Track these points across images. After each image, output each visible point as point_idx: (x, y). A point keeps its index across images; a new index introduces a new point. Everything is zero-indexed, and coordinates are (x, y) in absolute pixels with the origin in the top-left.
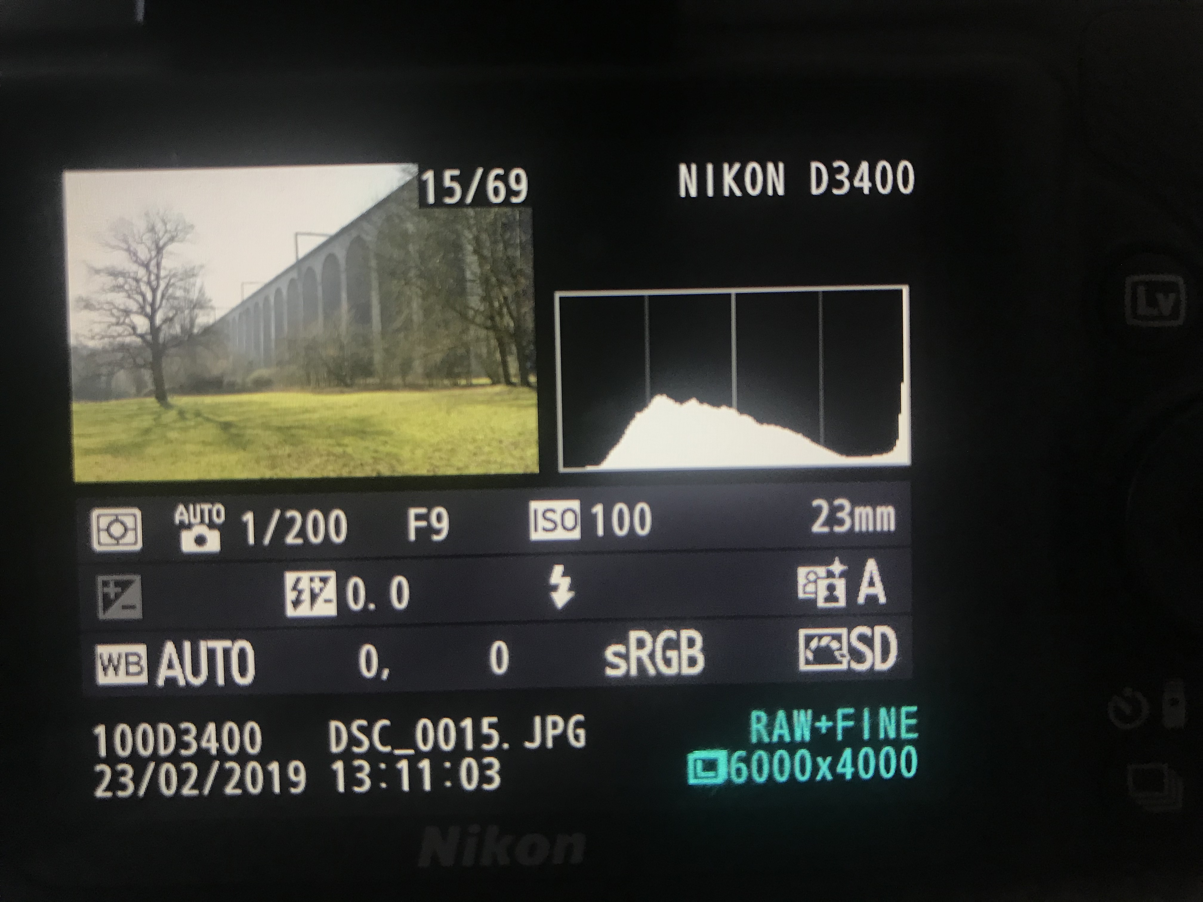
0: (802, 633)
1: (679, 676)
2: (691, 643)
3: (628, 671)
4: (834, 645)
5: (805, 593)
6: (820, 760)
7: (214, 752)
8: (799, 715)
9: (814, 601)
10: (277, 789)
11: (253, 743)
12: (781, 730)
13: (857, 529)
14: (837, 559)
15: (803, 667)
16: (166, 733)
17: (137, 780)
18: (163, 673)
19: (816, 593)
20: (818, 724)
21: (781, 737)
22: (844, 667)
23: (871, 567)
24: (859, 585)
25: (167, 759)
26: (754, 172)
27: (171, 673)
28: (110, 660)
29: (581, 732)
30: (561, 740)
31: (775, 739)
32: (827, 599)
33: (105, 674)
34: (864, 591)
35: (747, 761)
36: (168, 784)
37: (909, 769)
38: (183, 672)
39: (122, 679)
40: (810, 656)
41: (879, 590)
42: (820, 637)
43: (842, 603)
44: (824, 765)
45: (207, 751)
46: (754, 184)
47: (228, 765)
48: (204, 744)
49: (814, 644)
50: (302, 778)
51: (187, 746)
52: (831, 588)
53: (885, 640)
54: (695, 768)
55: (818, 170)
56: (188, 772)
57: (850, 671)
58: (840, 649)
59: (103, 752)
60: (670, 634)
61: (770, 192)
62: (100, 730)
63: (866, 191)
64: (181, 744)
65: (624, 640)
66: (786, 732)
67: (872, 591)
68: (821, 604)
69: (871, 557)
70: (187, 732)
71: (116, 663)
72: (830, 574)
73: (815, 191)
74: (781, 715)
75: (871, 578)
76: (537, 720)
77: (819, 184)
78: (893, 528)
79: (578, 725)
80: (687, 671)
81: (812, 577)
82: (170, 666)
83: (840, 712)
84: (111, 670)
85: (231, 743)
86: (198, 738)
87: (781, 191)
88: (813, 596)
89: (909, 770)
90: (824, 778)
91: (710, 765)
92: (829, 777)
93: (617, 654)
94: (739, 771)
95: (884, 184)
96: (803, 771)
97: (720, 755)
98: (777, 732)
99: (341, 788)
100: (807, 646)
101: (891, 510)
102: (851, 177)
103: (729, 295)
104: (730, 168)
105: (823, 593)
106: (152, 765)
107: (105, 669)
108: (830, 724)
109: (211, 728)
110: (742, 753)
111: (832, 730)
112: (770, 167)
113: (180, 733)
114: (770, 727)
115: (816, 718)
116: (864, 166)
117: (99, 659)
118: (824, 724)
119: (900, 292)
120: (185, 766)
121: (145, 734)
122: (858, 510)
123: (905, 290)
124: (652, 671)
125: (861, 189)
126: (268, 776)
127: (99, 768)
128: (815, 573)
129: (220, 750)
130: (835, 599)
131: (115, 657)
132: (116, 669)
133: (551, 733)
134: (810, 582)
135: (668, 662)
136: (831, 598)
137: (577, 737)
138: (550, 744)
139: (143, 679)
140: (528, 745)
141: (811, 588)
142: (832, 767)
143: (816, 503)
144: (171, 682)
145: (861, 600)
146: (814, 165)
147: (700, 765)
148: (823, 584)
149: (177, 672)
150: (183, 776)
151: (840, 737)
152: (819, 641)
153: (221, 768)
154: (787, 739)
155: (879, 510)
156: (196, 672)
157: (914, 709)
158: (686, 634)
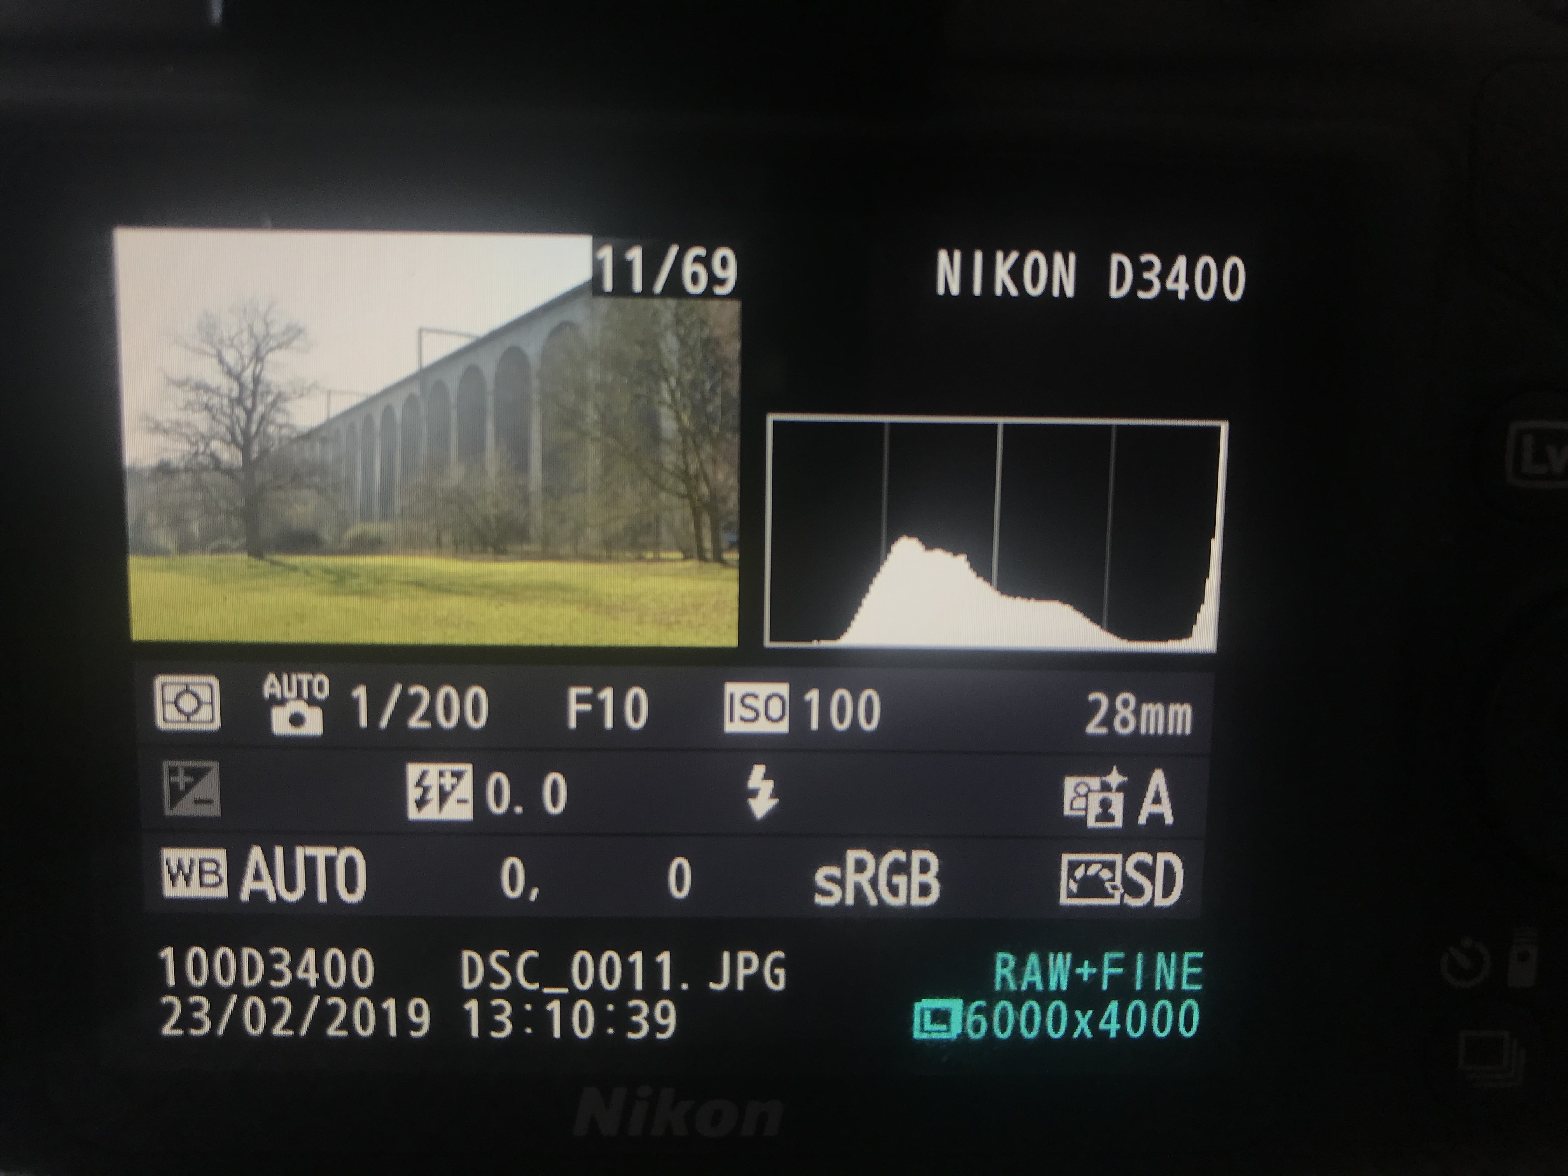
0: (1066, 858)
1: (908, 908)
2: (925, 867)
3: (843, 899)
4: (1106, 874)
5: (1072, 809)
6: (1078, 1013)
7: (313, 984)
8: (1055, 960)
9: (1084, 820)
10: (393, 1032)
11: (363, 975)
12: (1032, 976)
13: (1143, 731)
14: (1115, 768)
15: (1064, 900)
16: (251, 959)
17: (215, 1016)
18: (248, 886)
19: (1086, 810)
20: (1078, 971)
21: (1032, 985)
22: (1116, 901)
23: (1158, 779)
24: (1142, 801)
25: (253, 991)
26: (1036, 265)
27: (258, 886)
28: (180, 867)
29: (781, 972)
30: (755, 981)
31: (1024, 987)
32: (1099, 819)
33: (174, 885)
34: (1147, 809)
35: (987, 1012)
36: (255, 1023)
37: (1188, 1027)
38: (274, 884)
39: (195, 891)
40: (1074, 887)
41: (1166, 810)
42: (1088, 864)
43: (1118, 823)
44: (1083, 1021)
45: (306, 982)
46: (1035, 281)
47: (331, 1001)
48: (300, 974)
49: (1079, 873)
50: (425, 1019)
51: (279, 976)
52: (1105, 804)
53: (1169, 868)
54: (922, 1017)
55: (1121, 265)
56: (281, 1008)
57: (1123, 906)
58: (1113, 879)
59: (171, 981)
60: (900, 855)
61: (1056, 292)
62: (168, 954)
63: (1182, 296)
64: (271, 974)
65: (841, 863)
66: (1038, 979)
67: (1156, 809)
68: (1091, 823)
69: (1159, 767)
70: (279, 958)
71: (187, 871)
72: (1105, 787)
73: (1115, 293)
74: (1033, 959)
75: (1157, 793)
76: (726, 956)
77: (1120, 284)
78: (1188, 731)
79: (776, 963)
80: (917, 901)
81: (1082, 790)
82: (257, 877)
83: (1107, 957)
84: (181, 880)
85: (335, 975)
86: (293, 967)
87: (1070, 292)
88: (1082, 813)
89: (1188, 1029)
90: (1082, 1033)
91: (941, 1017)
92: (1089, 1035)
93: (830, 878)
94: (977, 1027)
95: (1205, 287)
96: (1056, 1027)
97: (955, 1005)
98: (1027, 978)
99: (475, 1033)
100: (1071, 875)
101: (1187, 708)
102: (1163, 277)
103: (996, 426)
104: (1005, 257)
105: (1095, 809)
106: (234, 999)
107: (173, 878)
108: (1094, 970)
109: (310, 955)
110: (982, 1003)
111: (1096, 979)
112: (1058, 258)
113: (270, 961)
114: (1018, 973)
115: (1077, 963)
116: (1181, 263)
117: (165, 864)
118: (1086, 971)
119: (1218, 430)
120: (276, 1000)
121: (224, 960)
122: (1145, 708)
123: (1224, 427)
124: (873, 901)
125: (1175, 293)
126: (382, 1016)
127: (165, 1000)
128: (1087, 785)
129: (321, 981)
130: (1111, 818)
131: (186, 864)
132: (187, 879)
133: (742, 972)
134: (1079, 796)
135: (894, 890)
136: (1105, 815)
137: (775, 979)
138: (740, 986)
139: (222, 892)
140: (713, 986)
141: (1080, 803)
142: (1093, 1023)
143: (1092, 697)
144: (258, 896)
145: (1142, 820)
146: (1116, 258)
147: (928, 1016)
148: (1095, 799)
149: (266, 884)
150: (274, 1013)
151: (1105, 987)
152: (1086, 869)
153: (322, 1004)
154: (1039, 987)
155: (1173, 708)
156: (290, 885)
157: (1200, 955)
158: (918, 856)
